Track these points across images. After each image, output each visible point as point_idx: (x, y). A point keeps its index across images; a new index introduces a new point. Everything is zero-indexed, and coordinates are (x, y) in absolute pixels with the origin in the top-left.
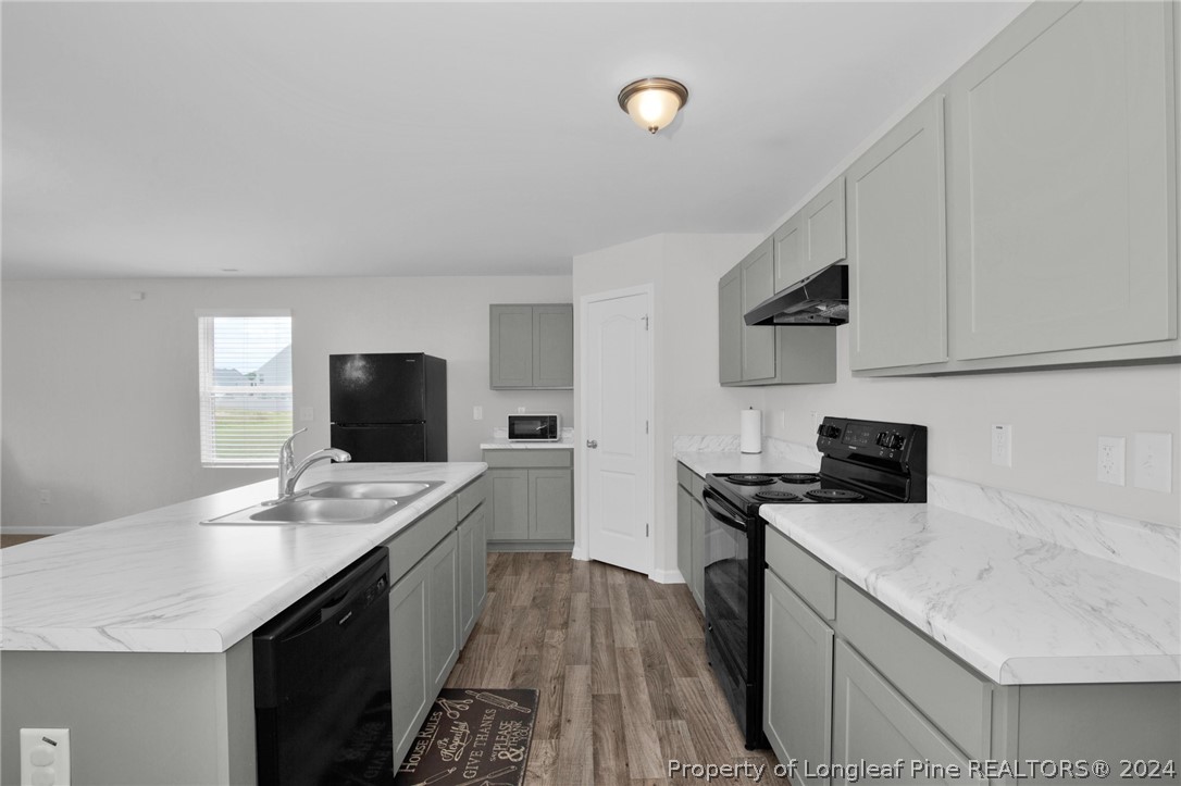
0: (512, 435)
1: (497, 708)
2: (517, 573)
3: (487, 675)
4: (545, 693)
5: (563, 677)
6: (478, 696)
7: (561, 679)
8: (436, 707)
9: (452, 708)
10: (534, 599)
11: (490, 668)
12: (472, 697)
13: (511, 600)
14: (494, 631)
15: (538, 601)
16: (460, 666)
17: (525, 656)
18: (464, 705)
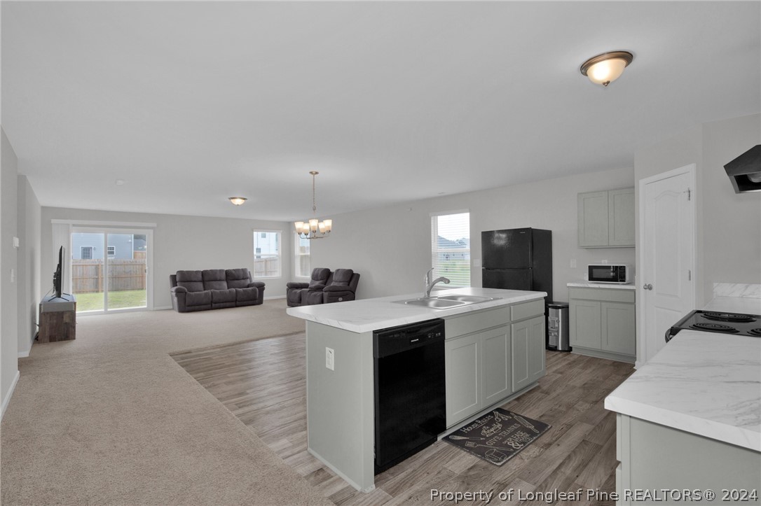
0: (591, 278)
1: (521, 425)
2: (584, 368)
3: (528, 410)
4: (555, 429)
5: (572, 426)
6: (515, 417)
7: (570, 426)
8: (491, 413)
9: (499, 417)
10: (585, 384)
11: (531, 408)
12: (512, 416)
13: (569, 381)
14: (547, 393)
15: (586, 386)
16: (516, 402)
17: (556, 409)
18: (506, 418)
